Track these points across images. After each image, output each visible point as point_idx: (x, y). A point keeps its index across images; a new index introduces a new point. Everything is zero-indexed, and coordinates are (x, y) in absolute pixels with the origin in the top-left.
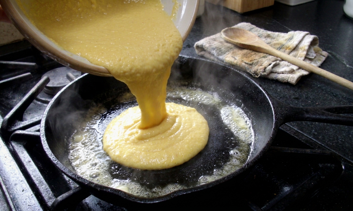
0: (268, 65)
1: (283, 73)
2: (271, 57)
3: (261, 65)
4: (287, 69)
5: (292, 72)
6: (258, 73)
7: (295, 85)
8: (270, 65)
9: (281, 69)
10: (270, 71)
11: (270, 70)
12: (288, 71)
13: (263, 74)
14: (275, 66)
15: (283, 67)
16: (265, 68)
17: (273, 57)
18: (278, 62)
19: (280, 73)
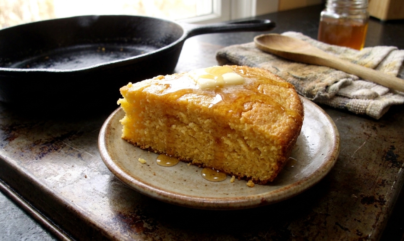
0: (334, 82)
1: (357, 99)
2: (337, 72)
3: (321, 81)
4: (366, 92)
5: (375, 96)
6: (315, 93)
7: (378, 119)
8: (336, 82)
9: (353, 91)
10: (335, 92)
11: (336, 90)
12: (369, 96)
13: (322, 95)
14: (345, 85)
15: (358, 89)
16: (327, 87)
17: (341, 72)
18: (350, 80)
19: (352, 97)
